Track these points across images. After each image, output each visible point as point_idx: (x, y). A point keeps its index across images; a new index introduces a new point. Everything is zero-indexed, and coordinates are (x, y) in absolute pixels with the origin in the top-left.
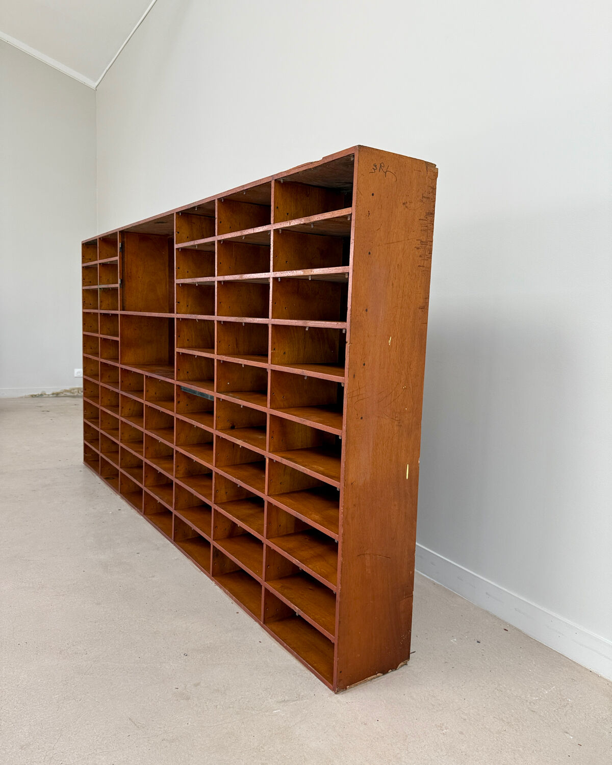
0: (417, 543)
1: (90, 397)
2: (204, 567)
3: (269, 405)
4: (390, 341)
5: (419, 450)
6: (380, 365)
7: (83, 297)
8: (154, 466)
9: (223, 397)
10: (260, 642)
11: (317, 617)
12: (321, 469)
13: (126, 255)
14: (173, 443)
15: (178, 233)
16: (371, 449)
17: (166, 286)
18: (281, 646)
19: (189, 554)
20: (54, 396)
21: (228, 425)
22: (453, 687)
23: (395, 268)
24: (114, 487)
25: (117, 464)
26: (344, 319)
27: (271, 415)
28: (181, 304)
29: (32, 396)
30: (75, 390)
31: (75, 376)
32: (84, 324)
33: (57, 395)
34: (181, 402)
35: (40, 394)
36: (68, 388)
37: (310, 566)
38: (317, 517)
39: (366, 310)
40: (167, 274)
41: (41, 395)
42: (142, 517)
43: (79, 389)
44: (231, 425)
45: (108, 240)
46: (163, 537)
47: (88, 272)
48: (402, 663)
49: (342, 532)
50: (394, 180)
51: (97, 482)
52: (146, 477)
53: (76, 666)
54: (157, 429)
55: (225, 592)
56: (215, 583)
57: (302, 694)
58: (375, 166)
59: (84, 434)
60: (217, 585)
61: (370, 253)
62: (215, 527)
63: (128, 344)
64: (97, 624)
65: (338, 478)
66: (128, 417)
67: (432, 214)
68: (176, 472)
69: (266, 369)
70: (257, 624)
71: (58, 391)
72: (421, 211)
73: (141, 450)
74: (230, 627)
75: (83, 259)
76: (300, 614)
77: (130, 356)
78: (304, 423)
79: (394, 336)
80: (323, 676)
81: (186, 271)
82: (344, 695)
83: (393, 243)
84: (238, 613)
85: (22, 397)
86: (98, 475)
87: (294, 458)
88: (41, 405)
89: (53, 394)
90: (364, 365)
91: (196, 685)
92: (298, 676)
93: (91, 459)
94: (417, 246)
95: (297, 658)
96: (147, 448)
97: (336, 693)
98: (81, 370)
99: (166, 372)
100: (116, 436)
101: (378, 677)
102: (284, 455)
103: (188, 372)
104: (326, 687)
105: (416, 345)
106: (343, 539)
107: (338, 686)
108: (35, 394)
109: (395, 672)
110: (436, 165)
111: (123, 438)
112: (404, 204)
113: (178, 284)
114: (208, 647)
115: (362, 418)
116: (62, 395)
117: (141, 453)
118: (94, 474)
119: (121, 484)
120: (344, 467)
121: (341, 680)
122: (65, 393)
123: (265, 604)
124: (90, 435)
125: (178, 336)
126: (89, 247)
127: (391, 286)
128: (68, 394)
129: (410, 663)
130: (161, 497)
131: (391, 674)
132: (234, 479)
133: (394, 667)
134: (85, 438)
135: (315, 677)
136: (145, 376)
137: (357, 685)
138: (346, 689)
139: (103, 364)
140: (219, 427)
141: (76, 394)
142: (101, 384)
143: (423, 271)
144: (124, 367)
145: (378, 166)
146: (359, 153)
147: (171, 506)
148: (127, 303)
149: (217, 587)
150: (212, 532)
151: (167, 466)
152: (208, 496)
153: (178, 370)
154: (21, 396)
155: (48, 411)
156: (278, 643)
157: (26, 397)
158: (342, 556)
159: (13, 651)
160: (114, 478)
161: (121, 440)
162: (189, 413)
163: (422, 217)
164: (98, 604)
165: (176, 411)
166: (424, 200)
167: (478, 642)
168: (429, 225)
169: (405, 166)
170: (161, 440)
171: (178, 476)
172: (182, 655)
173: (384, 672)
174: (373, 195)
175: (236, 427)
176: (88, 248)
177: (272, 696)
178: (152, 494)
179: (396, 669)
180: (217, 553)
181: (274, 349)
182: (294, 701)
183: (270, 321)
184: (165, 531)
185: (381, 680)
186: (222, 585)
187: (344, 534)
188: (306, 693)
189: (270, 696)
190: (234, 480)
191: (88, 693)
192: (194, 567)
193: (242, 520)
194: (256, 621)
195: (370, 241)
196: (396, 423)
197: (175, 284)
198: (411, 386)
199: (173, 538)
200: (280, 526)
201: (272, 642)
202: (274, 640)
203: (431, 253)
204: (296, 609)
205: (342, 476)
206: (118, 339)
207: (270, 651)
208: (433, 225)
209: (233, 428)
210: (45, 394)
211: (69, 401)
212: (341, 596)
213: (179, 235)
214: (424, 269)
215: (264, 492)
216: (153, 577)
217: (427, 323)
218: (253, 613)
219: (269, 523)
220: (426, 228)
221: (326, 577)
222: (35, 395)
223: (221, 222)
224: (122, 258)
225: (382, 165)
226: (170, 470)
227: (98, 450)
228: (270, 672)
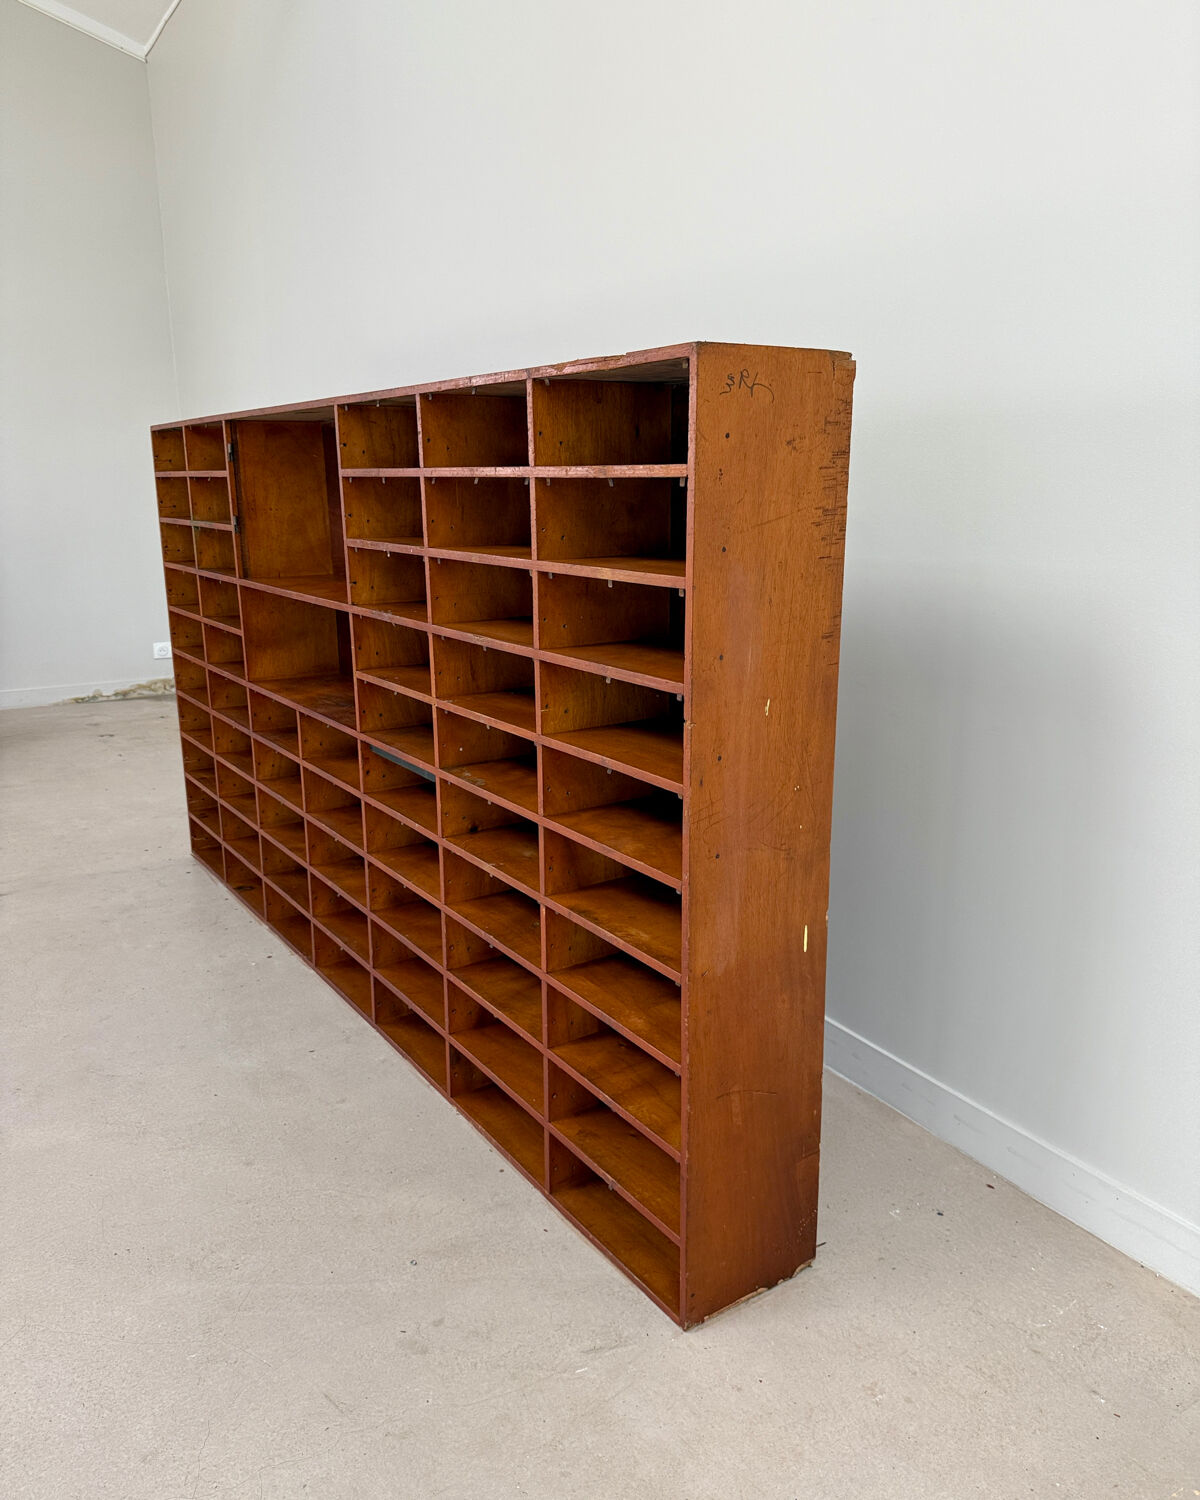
0: (826, 1018)
1: (193, 730)
2: (435, 1078)
3: (541, 810)
4: (767, 708)
5: (827, 896)
6: (750, 754)
7: (163, 536)
8: (329, 883)
9: (452, 778)
10: (545, 1230)
11: (646, 1195)
12: (645, 937)
13: (241, 466)
14: (362, 847)
15: (345, 445)
16: (737, 910)
17: (325, 522)
18: (583, 1237)
19: (407, 1050)
20: (119, 698)
21: (467, 824)
22: (894, 1310)
23: (774, 570)
24: (255, 906)
25: (257, 866)
26: (678, 675)
27: (546, 830)
28: (359, 584)
29: (77, 701)
30: (158, 685)
31: (156, 656)
32: (169, 591)
33: (124, 696)
34: (371, 773)
35: (91, 695)
36: (143, 681)
37: (630, 1108)
38: (639, 1022)
39: (721, 658)
41: (94, 697)
42: (312, 971)
43: (165, 682)
44: (470, 827)
45: (205, 432)
46: (354, 1013)
47: (169, 492)
48: (802, 1266)
49: (688, 1061)
50: (769, 399)
51: (220, 893)
52: (315, 899)
53: (221, 1295)
54: (328, 812)
55: (477, 1128)
56: (458, 1109)
57: (626, 1334)
58: (732, 379)
59: (189, 801)
60: (462, 1113)
61: (724, 550)
62: (452, 1011)
63: (260, 642)
64: (250, 1206)
65: (676, 965)
66: (270, 781)
67: (844, 453)
68: (371, 900)
69: (533, 742)
70: (538, 1194)
71: (126, 687)
72: (823, 452)
73: (300, 845)
74: (490, 1202)
75: (155, 460)
76: (616, 1189)
77: (268, 664)
78: (609, 855)
79: (776, 698)
80: (663, 1298)
81: (365, 520)
82: (700, 1333)
83: (769, 522)
84: (502, 1171)
85: (57, 705)
86: (222, 882)
87: (591, 909)
88: (97, 719)
89: (116, 694)
90: (720, 758)
91: (438, 1323)
92: (618, 1299)
93: (205, 849)
94: (817, 520)
95: (613, 1261)
96: (312, 847)
97: (685, 1331)
98: (168, 645)
99: (337, 705)
100: (251, 813)
101: (760, 1294)
102: (573, 902)
103: (381, 715)
104: (668, 1318)
105: (817, 707)
106: (691, 1073)
107: (688, 1319)
108: (83, 696)
109: (790, 1282)
110: (850, 355)
111: (264, 820)
112: (789, 443)
113: (351, 548)
114: (452, 1245)
115: (717, 857)
116: (135, 695)
117: (300, 851)
118: (214, 877)
119: (269, 904)
120: (687, 947)
121: (694, 1308)
122: (139, 691)
123: (552, 1159)
124: (201, 807)
125: (359, 648)
126: (164, 437)
127: (767, 605)
128: (146, 693)
129: (815, 1263)
130: (346, 939)
131: (783, 1287)
132: (483, 932)
133: (788, 1274)
134: (191, 808)
135: (648, 1299)
136: (298, 714)
137: (722, 1312)
138: (703, 1322)
140: (449, 831)
141: (160, 693)
142: (213, 713)
143: (830, 565)
144: (256, 688)
145: (737, 380)
146: (698, 358)
147: (367, 960)
148: (252, 562)
149: (461, 1118)
150: (447, 1020)
151: (353, 882)
152: (434, 951)
153: (363, 712)
154: (55, 701)
155: (112, 736)
156: (577, 1231)
157: (65, 704)
158: (689, 1103)
159: (107, 1268)
160: (252, 888)
161: (261, 823)
162: (390, 791)
163: (826, 463)
164: (248, 1164)
165: (364, 788)
166: (829, 428)
167: (939, 1214)
168: (839, 476)
169: (790, 369)
170: (338, 837)
171: (376, 907)
172: (408, 1263)
173: (770, 1284)
174: (727, 436)
175: (480, 829)
177: (572, 1340)
178: (329, 933)
179: (791, 1277)
180: (457, 1056)
181: (547, 706)
182: (610, 1349)
183: (536, 653)
184: (358, 1001)
185: (765, 1299)
186: (471, 1114)
187: (691, 1065)
188: (632, 1331)
189: (568, 1341)
190: (483, 934)
191: (248, 1347)
192: (417, 1077)
193: (500, 1006)
194: (536, 1186)
195: (724, 526)
196: (783, 855)
197: (346, 547)
198: (810, 786)
199: (374, 1018)
200: (572, 1023)
201: (568, 1229)
202: (571, 1225)
203: (843, 529)
204: (608, 1179)
205: (684, 964)
206: (241, 632)
207: (565, 1248)
208: (847, 473)
209: (473, 830)
210: (102, 696)
211: (149, 707)
212: (689, 1169)
213: (347, 448)
214: (832, 562)
215: (539, 965)
216: (343, 1101)
217: (837, 663)
218: (530, 1172)
219: (551, 1020)
220: (834, 482)
221: (661, 1132)
222: (82, 699)
223: (429, 440)
224: (235, 473)
225: (745, 374)
226: (359, 892)
227: (218, 834)
228: (566, 1293)
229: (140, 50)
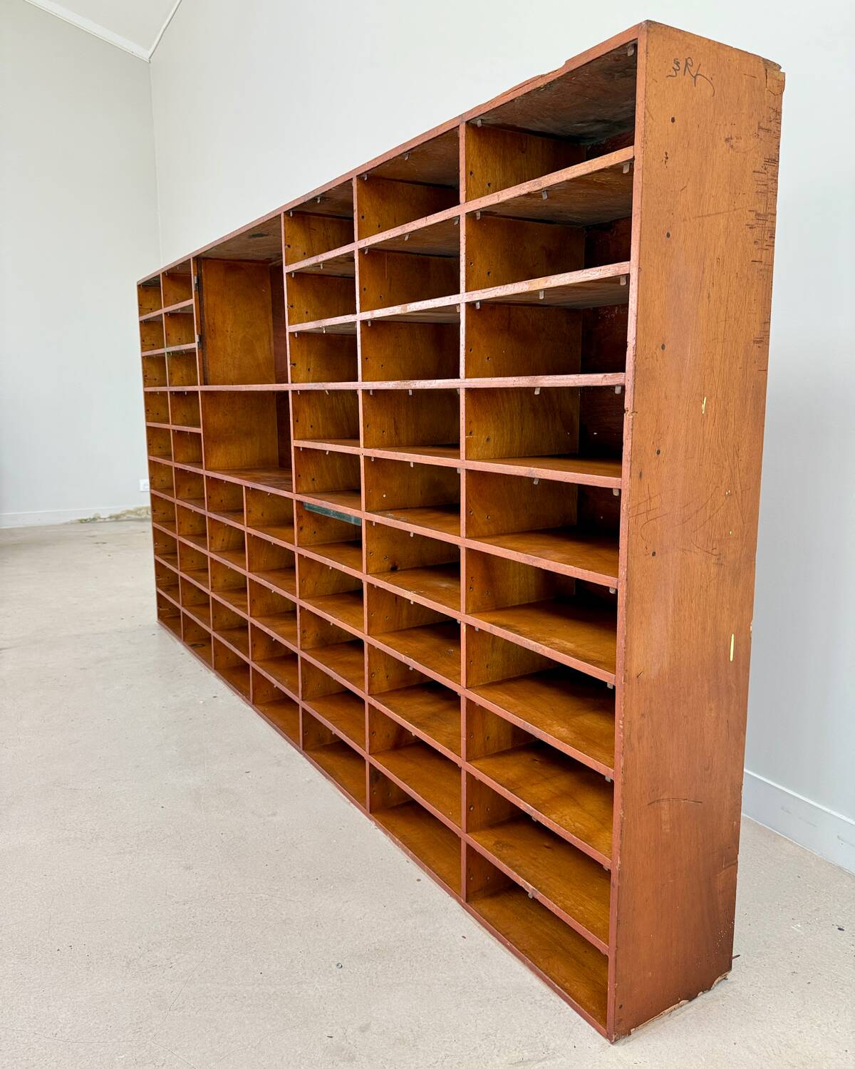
1: (162, 522)
2: (356, 796)
3: (463, 532)
4: (703, 406)
5: (751, 607)
6: (686, 451)
7: (143, 368)
8: (266, 630)
9: (377, 518)
10: (464, 937)
11: (568, 903)
12: (569, 645)
13: (204, 295)
14: (294, 594)
15: (289, 246)
16: (670, 611)
18: (500, 944)
19: (330, 772)
20: (113, 519)
21: (387, 564)
23: (712, 265)
24: (205, 659)
25: (208, 625)
26: (620, 368)
27: (468, 550)
28: (299, 366)
29: (81, 521)
30: (143, 511)
31: (142, 489)
32: (147, 411)
33: (117, 518)
34: (304, 529)
35: (92, 517)
36: (131, 508)
37: (554, 816)
38: (564, 731)
39: (663, 347)
40: (271, 324)
41: (94, 519)
42: (250, 709)
43: (147, 508)
44: (390, 566)
45: (176, 276)
46: (284, 742)
47: (149, 328)
48: (719, 978)
49: (622, 764)
50: (710, 92)
51: (178, 651)
52: (254, 646)
53: (154, 993)
54: (267, 571)
55: (394, 841)
56: (376, 825)
57: (553, 1045)
58: (677, 64)
59: (156, 578)
60: (380, 827)
61: (668, 235)
62: (372, 733)
63: (215, 438)
64: (187, 907)
65: (612, 667)
66: (220, 552)
67: (774, 161)
68: (302, 640)
69: (456, 469)
70: (454, 902)
71: (118, 512)
72: (756, 155)
73: (244, 603)
74: (409, 909)
75: (139, 308)
76: (537, 897)
77: (220, 456)
78: (535, 564)
79: (711, 397)
80: (585, 1007)
81: (304, 310)
82: (627, 1046)
83: (709, 215)
84: (419, 880)
85: (66, 524)
86: (179, 641)
87: (512, 623)
88: (96, 533)
89: (111, 517)
90: (658, 452)
91: (364, 1029)
92: (540, 1007)
93: (168, 616)
94: (750, 223)
95: (532, 969)
96: (253, 601)
97: (612, 1043)
98: (147, 481)
99: (277, 481)
100: (204, 582)
101: (681, 1006)
102: (493, 619)
103: (313, 480)
104: (593, 1030)
105: (748, 412)
106: (625, 777)
107: (615, 1031)
108: (85, 518)
109: (708, 995)
110: (780, 68)
111: (215, 585)
112: (727, 140)
113: (292, 334)
114: (376, 949)
115: (654, 554)
116: (125, 518)
117: (243, 608)
118: (174, 638)
119: (216, 655)
120: (623, 646)
121: (621, 1020)
122: (128, 516)
123: (468, 870)
124: (166, 580)
125: (296, 421)
126: (148, 289)
127: (707, 300)
128: (133, 516)
129: (730, 975)
130: (279, 678)
131: (702, 998)
132: (403, 656)
133: (707, 987)
134: (158, 584)
135: (571, 1009)
136: (244, 488)
137: (647, 1025)
138: (630, 1034)
139: (178, 471)
140: (373, 569)
141: (143, 517)
142: (177, 502)
143: (761, 270)
144: (211, 474)
145: (682, 65)
146: (648, 36)
147: (296, 694)
148: (211, 373)
149: (379, 832)
150: (367, 741)
151: (287, 629)
152: (358, 680)
153: (298, 476)
154: (65, 521)
155: (104, 543)
156: (494, 938)
157: (72, 523)
158: (623, 808)
159: (49, 964)
160: (203, 645)
161: (212, 587)
162: (319, 546)
163: (758, 168)
164: (188, 868)
165: (298, 542)
166: (762, 133)
167: (840, 929)
168: (770, 183)
169: (729, 67)
170: (275, 589)
171: (306, 646)
172: (334, 966)
173: (691, 997)
174: (673, 120)
175: (399, 569)
176: (147, 291)
177: (499, 1051)
178: (264, 674)
179: (710, 990)
180: (376, 774)
181: (471, 433)
182: (540, 1061)
183: (461, 383)
184: (288, 732)
185: (687, 1012)
186: (389, 828)
187: (625, 769)
188: (558, 1042)
189: (495, 1051)
190: (403, 658)
191: (176, 1049)
192: (339, 795)
193: (418, 725)
194: (451, 895)
195: (668, 211)
196: (714, 559)
197: (287, 334)
198: (739, 491)
199: (301, 745)
200: (488, 738)
201: (484, 936)
202: (487, 932)
203: (772, 237)
204: (528, 887)
205: (619, 663)
206: (200, 430)
207: (484, 955)
208: (776, 182)
209: (394, 569)
210: (100, 518)
211: (134, 526)
212: (620, 875)
213: (291, 250)
214: (762, 267)
215: (458, 682)
216: (274, 814)
217: (766, 370)
218: (446, 882)
219: (469, 734)
220: (766, 188)
221: (587, 839)
222: (85, 520)
223: (363, 217)
224: (200, 301)
225: (689, 62)
226: (291, 637)
227: (178, 602)
228: (489, 1000)
229: (145, 54)
